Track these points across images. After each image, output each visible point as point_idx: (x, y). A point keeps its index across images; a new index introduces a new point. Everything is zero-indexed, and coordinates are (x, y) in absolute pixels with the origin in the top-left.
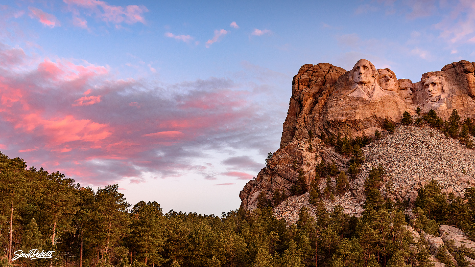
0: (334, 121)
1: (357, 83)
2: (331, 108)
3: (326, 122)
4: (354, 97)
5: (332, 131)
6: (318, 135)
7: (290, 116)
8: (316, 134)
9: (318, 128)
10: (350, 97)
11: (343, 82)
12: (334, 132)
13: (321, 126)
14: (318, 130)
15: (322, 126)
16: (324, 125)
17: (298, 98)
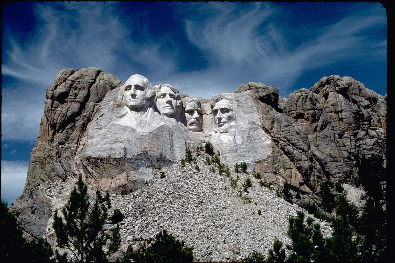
0: (95, 158)
1: (127, 106)
2: (92, 138)
3: (85, 157)
4: (123, 126)
5: (91, 169)
6: (75, 174)
7: (40, 141)
8: (72, 172)
9: (75, 165)
10: (117, 125)
11: (111, 101)
12: (94, 172)
13: (78, 162)
14: (74, 166)
15: (80, 162)
16: (82, 160)
17: (51, 119)
